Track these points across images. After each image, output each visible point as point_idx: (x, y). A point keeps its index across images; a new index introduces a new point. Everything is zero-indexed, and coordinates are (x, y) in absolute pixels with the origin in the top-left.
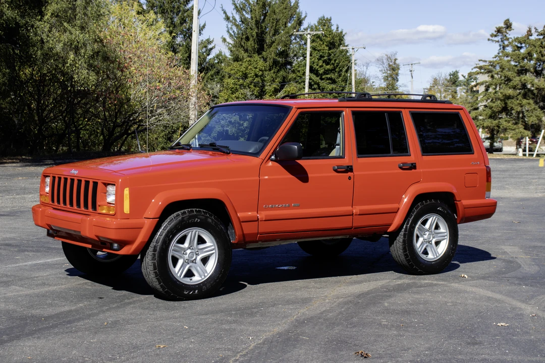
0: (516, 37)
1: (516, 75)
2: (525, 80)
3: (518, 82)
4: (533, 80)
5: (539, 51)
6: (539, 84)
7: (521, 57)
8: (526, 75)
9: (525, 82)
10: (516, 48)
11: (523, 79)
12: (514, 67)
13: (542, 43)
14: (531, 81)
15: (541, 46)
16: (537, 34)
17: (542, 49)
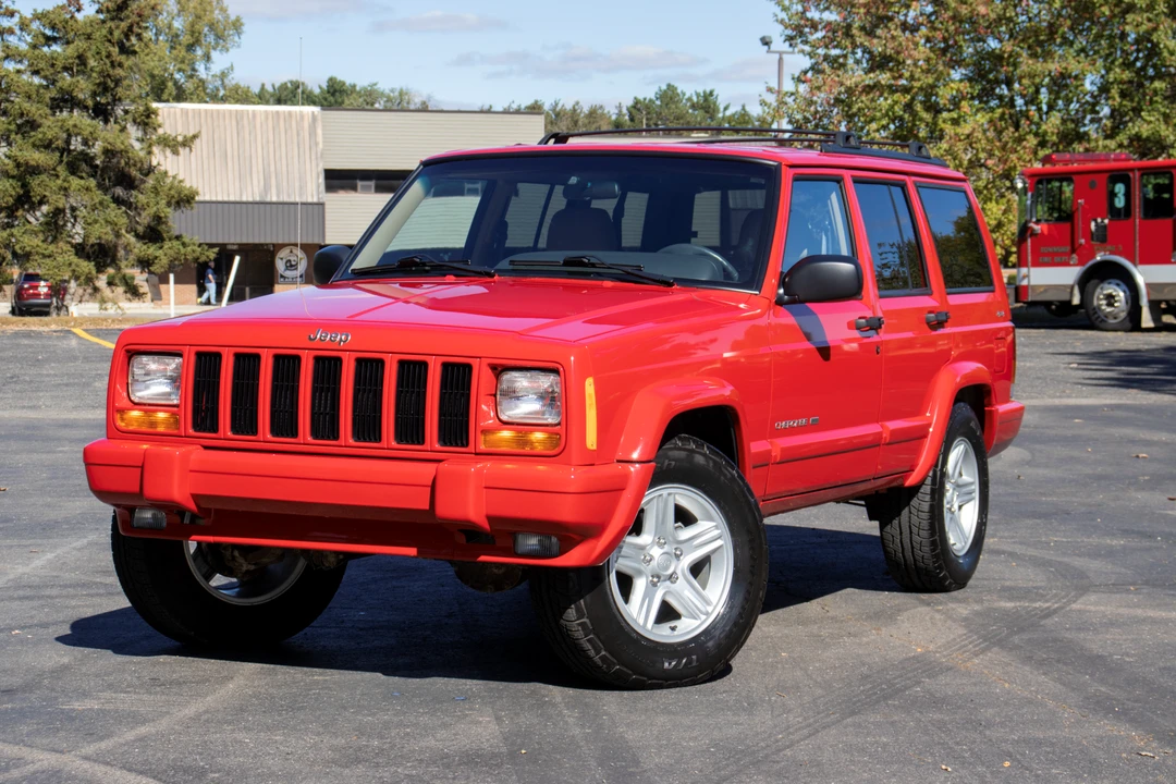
0: (39, 11)
1: (48, 111)
2: (75, 126)
3: (56, 130)
4: (95, 127)
5: (104, 53)
6: (111, 140)
7: (59, 64)
8: (71, 111)
9: (76, 130)
10: (42, 40)
11: (71, 123)
12: (42, 91)
13: (111, 32)
14: (90, 129)
15: (109, 41)
16: (96, 7)
17: (111, 49)
